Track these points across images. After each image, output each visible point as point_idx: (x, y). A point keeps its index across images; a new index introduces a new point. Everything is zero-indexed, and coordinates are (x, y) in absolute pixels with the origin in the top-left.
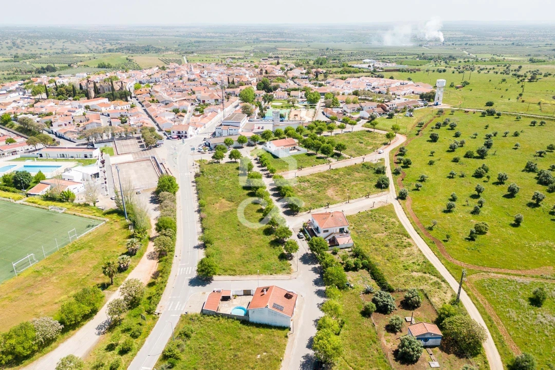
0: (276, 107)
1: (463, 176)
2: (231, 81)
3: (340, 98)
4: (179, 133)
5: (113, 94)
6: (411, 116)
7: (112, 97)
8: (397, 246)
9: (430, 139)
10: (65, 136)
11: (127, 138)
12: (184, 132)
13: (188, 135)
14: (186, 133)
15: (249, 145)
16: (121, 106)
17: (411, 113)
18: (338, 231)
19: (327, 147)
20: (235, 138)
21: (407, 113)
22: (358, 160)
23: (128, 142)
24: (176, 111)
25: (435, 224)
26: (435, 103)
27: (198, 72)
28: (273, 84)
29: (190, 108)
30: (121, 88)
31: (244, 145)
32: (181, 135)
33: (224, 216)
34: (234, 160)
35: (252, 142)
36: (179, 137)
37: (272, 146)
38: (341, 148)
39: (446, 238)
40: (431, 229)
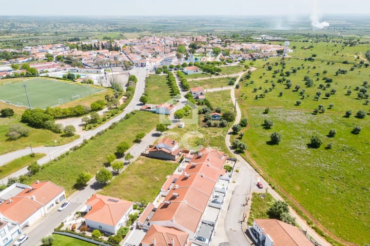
0: (196, 56)
2: (175, 44)
3: (231, 52)
4: (142, 63)
5: (111, 48)
7: (111, 49)
8: (224, 100)
9: (268, 69)
10: (88, 65)
11: (117, 66)
12: (144, 63)
13: (146, 65)
15: (175, 70)
16: (116, 53)
17: (266, 59)
19: (211, 70)
20: (168, 66)
21: (264, 59)
22: (226, 76)
23: (117, 68)
24: (142, 56)
25: (243, 94)
26: (284, 55)
27: (158, 39)
28: (198, 45)
29: (150, 56)
30: (116, 46)
31: (173, 69)
32: (143, 65)
33: (155, 90)
34: (165, 74)
35: (177, 68)
36: (142, 66)
37: (186, 69)
38: (219, 70)
39: (245, 99)
40: (242, 96)
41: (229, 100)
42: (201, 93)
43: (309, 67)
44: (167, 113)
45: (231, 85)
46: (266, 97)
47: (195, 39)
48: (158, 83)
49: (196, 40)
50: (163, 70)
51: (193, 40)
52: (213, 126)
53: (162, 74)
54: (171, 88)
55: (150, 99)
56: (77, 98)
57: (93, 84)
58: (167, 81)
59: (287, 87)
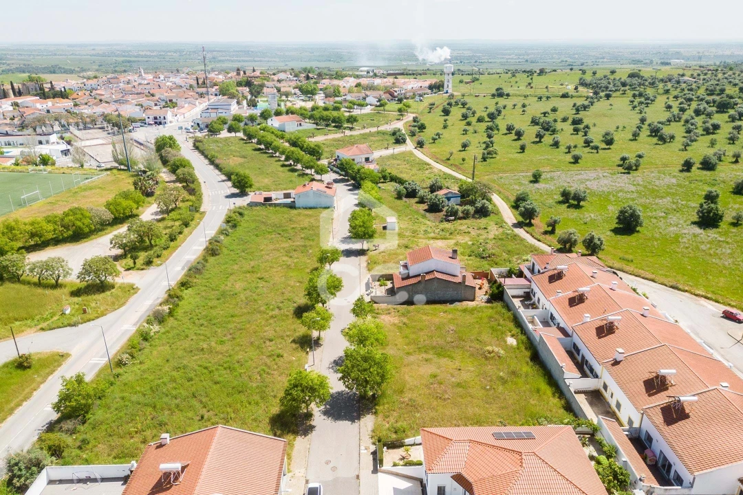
1: (476, 132)
3: (341, 90)
4: (155, 118)
6: (421, 101)
7: (44, 95)
8: (420, 169)
9: (443, 114)
11: (88, 128)
12: (162, 117)
13: (168, 121)
14: (165, 118)
15: (247, 125)
16: (61, 104)
17: (421, 98)
18: (364, 160)
19: (339, 117)
20: (227, 118)
21: (417, 98)
23: (90, 131)
26: (445, 91)
28: (256, 83)
30: (53, 88)
31: (241, 124)
33: (243, 165)
34: (236, 134)
35: (249, 123)
36: (156, 123)
37: (274, 123)
38: (352, 120)
39: (462, 162)
40: (448, 159)
41: (431, 168)
42: (367, 160)
43: (515, 105)
44: (327, 205)
45: (402, 143)
46: (498, 157)
47: (242, 73)
51: (238, 74)
52: (464, 218)
53: (226, 134)
56: (35, 199)
57: (53, 164)
59: (516, 137)
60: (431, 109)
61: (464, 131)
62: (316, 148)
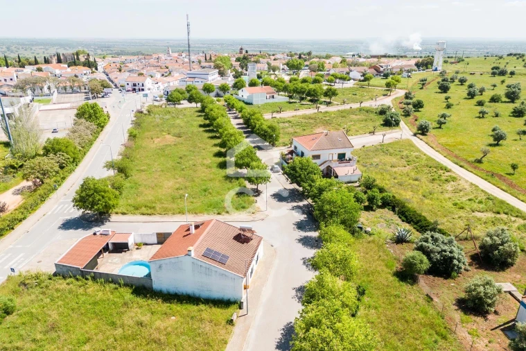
1: (497, 116)
2: (208, 58)
3: (326, 65)
4: (135, 85)
6: (409, 77)
7: (74, 63)
8: (433, 180)
9: (440, 91)
11: (74, 92)
12: (141, 84)
13: (146, 88)
14: (143, 86)
16: (83, 71)
17: (410, 74)
18: (336, 157)
20: (200, 86)
21: (405, 74)
22: (353, 106)
23: (73, 95)
24: (140, 74)
26: (434, 68)
27: (176, 55)
28: (253, 60)
30: (87, 59)
31: (211, 94)
32: (137, 88)
33: (162, 149)
34: (194, 105)
35: (221, 93)
36: (134, 90)
37: (245, 93)
38: (331, 93)
39: (511, 171)
40: (480, 161)
41: (454, 179)
42: (342, 157)
44: (227, 294)
45: (394, 126)
47: (244, 52)
48: (173, 126)
49: (247, 52)
50: (187, 95)
51: (241, 53)
53: (185, 104)
54: (218, 141)
55: (136, 185)
58: (201, 121)
60: (423, 84)
61: (480, 113)
62: (269, 130)
